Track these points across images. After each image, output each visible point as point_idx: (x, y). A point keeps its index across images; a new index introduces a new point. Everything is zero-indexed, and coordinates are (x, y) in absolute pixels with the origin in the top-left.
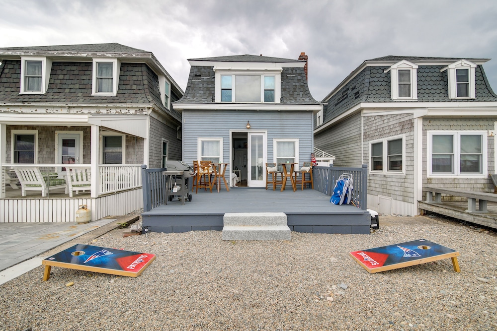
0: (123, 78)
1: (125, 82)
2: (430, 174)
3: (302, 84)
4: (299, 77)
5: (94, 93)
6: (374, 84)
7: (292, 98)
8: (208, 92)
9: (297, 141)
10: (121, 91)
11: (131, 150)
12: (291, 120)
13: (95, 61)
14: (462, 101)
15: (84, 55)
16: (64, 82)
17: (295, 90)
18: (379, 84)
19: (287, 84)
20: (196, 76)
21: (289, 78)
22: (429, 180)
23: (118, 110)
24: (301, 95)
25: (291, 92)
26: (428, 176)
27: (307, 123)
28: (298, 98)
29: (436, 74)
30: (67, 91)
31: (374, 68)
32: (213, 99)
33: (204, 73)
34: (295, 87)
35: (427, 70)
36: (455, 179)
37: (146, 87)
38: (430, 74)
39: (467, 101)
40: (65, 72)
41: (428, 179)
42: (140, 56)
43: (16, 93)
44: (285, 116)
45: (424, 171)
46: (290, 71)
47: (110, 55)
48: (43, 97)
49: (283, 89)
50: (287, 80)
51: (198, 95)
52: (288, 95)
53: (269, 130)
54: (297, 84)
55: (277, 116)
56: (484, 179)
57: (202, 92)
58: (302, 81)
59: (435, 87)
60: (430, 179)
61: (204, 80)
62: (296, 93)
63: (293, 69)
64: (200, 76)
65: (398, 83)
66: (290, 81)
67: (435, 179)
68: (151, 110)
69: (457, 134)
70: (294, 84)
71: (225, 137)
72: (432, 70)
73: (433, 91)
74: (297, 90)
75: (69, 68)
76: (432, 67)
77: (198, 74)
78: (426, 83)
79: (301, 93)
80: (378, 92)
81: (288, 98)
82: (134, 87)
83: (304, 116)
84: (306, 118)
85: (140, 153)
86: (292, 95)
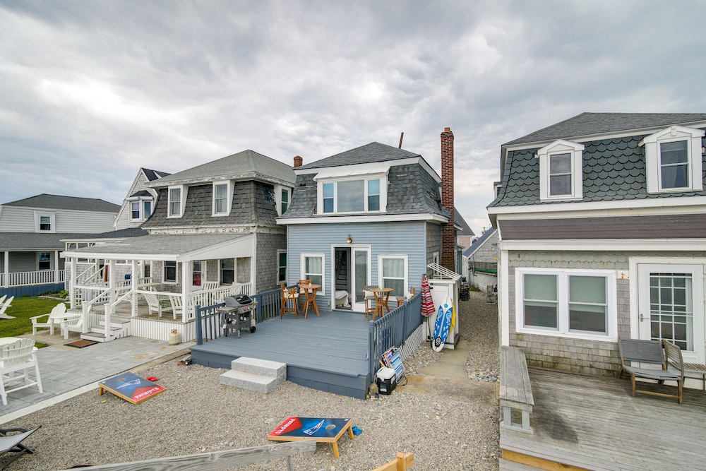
0: (236, 197)
1: (238, 201)
2: (520, 327)
3: (414, 185)
4: (411, 177)
5: (213, 215)
6: (516, 176)
7: (400, 205)
8: (311, 203)
9: (406, 258)
10: (233, 211)
11: (241, 268)
12: (398, 232)
13: (214, 184)
14: (671, 195)
15: (206, 180)
16: (195, 204)
17: (405, 194)
18: (524, 175)
19: (396, 186)
20: (301, 185)
21: (399, 179)
22: (520, 337)
23: (231, 229)
24: (412, 201)
25: (400, 197)
26: (518, 331)
27: (418, 236)
28: (407, 204)
29: (628, 152)
30: (196, 212)
31: (519, 152)
32: (315, 211)
33: (308, 182)
34: (405, 190)
35: (612, 147)
36: (560, 338)
37: (253, 204)
38: (618, 153)
39: (683, 195)
40: (196, 195)
41: (518, 334)
42: (246, 176)
43: (164, 218)
44: (391, 227)
45: (512, 322)
46: (400, 170)
47: (224, 178)
48: (180, 221)
49: (390, 194)
50: (396, 182)
51: (302, 207)
52: (396, 201)
53: (373, 245)
54: (409, 186)
55: (382, 228)
56: (612, 343)
57: (305, 203)
58: (414, 181)
59: (624, 173)
60: (522, 334)
61: (309, 189)
62: (406, 197)
63: (404, 167)
64: (305, 185)
65: (549, 175)
66: (400, 182)
67: (528, 335)
68: (256, 228)
69: (563, 275)
70: (404, 186)
71: (327, 253)
72: (623, 145)
73: (619, 181)
74: (408, 193)
75: (199, 191)
76: (622, 140)
77: (303, 183)
78: (608, 167)
79: (412, 197)
80: (522, 188)
81: (394, 205)
82: (244, 205)
83: (414, 227)
84: (417, 229)
85: (247, 271)
86: (400, 201)
